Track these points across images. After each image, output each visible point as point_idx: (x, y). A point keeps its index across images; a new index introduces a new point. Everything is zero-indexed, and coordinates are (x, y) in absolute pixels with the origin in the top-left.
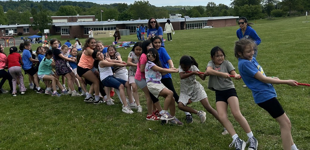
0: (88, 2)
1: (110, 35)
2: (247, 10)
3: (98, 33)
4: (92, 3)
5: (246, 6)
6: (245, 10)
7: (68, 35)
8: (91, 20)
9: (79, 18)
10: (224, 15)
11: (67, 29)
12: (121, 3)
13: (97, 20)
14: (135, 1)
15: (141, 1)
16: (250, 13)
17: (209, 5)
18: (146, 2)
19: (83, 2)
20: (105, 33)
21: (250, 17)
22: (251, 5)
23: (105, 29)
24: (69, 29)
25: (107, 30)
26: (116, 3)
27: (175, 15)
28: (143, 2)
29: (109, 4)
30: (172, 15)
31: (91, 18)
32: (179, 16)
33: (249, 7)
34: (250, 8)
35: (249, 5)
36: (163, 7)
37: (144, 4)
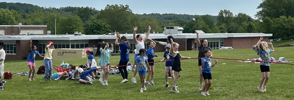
0: (25, 4)
1: (83, 55)
2: (284, 24)
3: (63, 53)
4: (32, 5)
5: (283, 19)
6: (282, 24)
7: (14, 54)
8: (41, 32)
9: (23, 28)
10: (249, 30)
11: (12, 45)
12: (82, 7)
13: (49, 32)
14: (108, 5)
15: (117, 5)
16: (288, 30)
17: (221, 13)
18: (125, 7)
19: (17, 3)
20: (75, 53)
21: (288, 35)
22: (290, 17)
23: (73, 47)
24: (14, 45)
25: (75, 48)
26: (70, 7)
27: (173, 28)
28: (119, 6)
29: (59, 8)
30: (168, 28)
31: (41, 29)
32: (179, 30)
33: (286, 20)
34: (289, 22)
35: (287, 17)
36: (145, 14)
37: (121, 10)
